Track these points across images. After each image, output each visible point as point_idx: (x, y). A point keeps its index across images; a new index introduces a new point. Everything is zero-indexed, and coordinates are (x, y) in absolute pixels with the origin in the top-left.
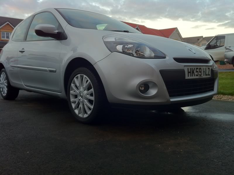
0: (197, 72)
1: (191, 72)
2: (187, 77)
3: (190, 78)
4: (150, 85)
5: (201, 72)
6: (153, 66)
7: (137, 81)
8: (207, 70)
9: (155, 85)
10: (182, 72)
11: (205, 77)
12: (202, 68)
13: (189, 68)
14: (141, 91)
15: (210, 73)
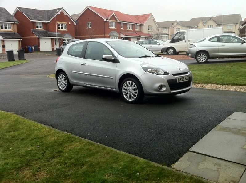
0: (182, 79)
1: (180, 79)
2: (178, 82)
3: (179, 82)
4: (163, 86)
5: (184, 79)
6: (164, 78)
7: (157, 85)
8: (187, 77)
9: (165, 86)
10: (176, 80)
11: (185, 81)
12: (184, 77)
13: (179, 78)
14: (159, 89)
15: (188, 79)
